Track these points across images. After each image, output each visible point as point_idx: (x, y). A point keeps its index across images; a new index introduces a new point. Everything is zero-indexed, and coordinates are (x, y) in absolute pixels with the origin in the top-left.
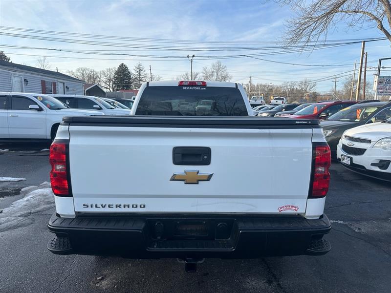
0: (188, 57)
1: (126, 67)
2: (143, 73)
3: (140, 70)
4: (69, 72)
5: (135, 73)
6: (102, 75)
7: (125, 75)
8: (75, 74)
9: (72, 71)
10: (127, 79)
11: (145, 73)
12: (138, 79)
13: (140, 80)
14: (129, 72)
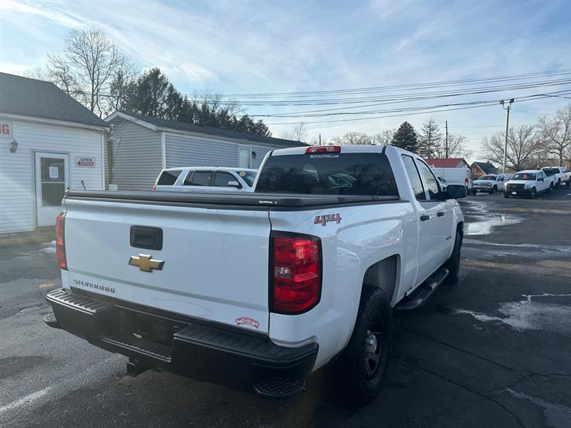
0: (502, 102)
1: (410, 127)
2: (435, 134)
3: (431, 128)
4: (335, 140)
5: (423, 135)
6: (376, 141)
7: (408, 139)
8: (342, 142)
9: (338, 138)
10: (411, 144)
11: (438, 133)
12: (428, 142)
13: (430, 145)
14: (414, 134)
